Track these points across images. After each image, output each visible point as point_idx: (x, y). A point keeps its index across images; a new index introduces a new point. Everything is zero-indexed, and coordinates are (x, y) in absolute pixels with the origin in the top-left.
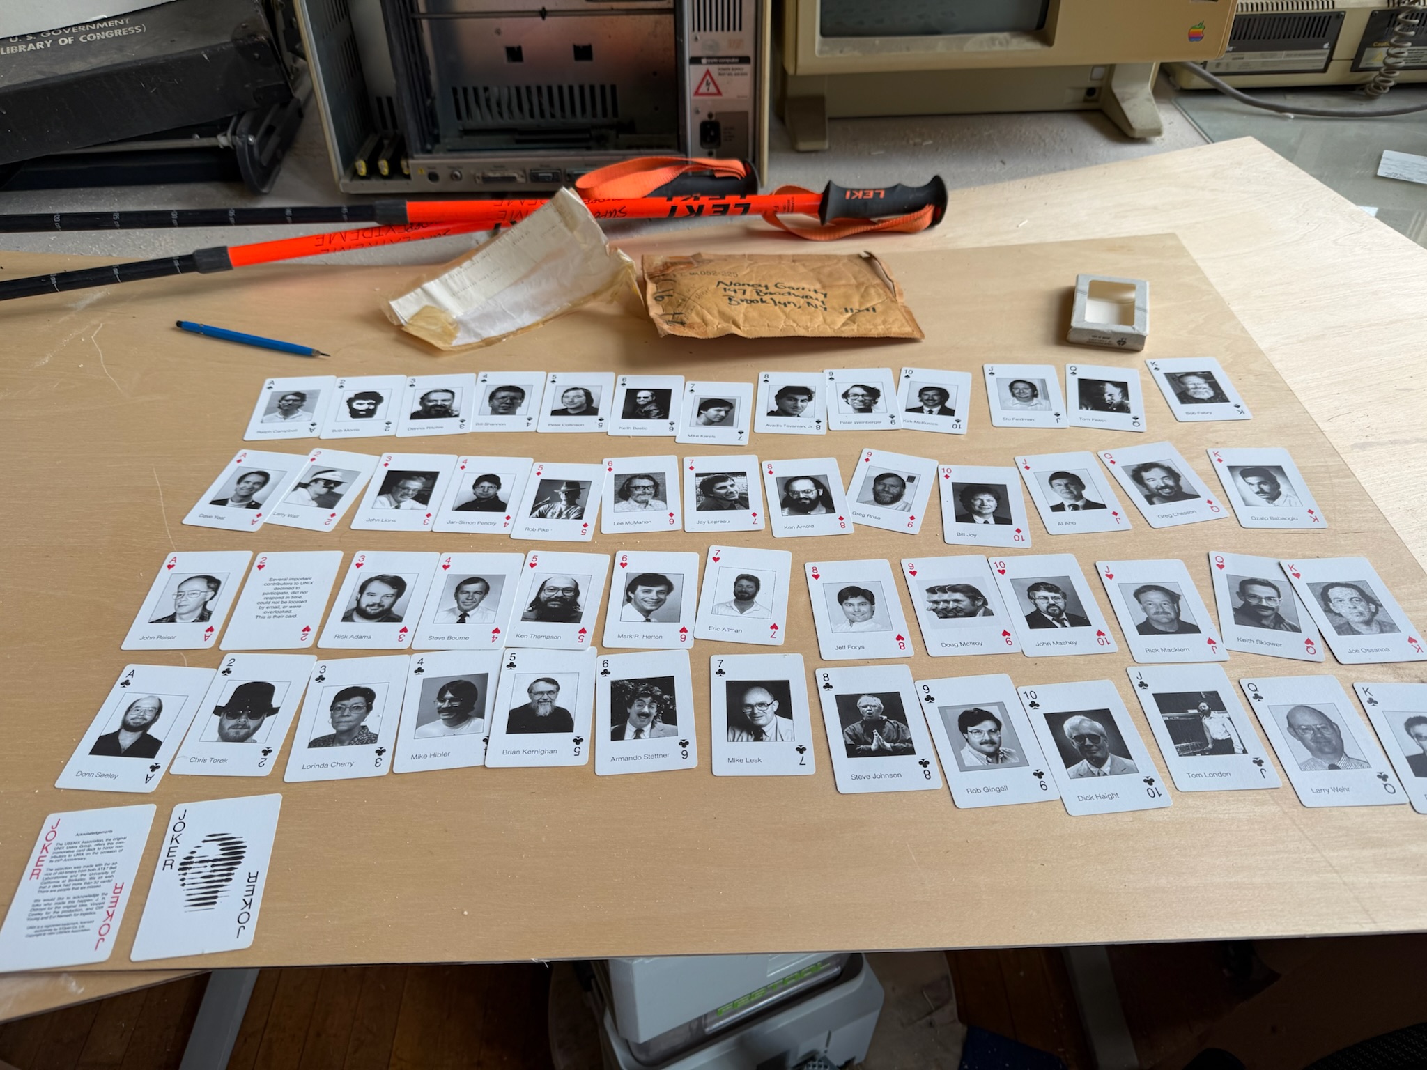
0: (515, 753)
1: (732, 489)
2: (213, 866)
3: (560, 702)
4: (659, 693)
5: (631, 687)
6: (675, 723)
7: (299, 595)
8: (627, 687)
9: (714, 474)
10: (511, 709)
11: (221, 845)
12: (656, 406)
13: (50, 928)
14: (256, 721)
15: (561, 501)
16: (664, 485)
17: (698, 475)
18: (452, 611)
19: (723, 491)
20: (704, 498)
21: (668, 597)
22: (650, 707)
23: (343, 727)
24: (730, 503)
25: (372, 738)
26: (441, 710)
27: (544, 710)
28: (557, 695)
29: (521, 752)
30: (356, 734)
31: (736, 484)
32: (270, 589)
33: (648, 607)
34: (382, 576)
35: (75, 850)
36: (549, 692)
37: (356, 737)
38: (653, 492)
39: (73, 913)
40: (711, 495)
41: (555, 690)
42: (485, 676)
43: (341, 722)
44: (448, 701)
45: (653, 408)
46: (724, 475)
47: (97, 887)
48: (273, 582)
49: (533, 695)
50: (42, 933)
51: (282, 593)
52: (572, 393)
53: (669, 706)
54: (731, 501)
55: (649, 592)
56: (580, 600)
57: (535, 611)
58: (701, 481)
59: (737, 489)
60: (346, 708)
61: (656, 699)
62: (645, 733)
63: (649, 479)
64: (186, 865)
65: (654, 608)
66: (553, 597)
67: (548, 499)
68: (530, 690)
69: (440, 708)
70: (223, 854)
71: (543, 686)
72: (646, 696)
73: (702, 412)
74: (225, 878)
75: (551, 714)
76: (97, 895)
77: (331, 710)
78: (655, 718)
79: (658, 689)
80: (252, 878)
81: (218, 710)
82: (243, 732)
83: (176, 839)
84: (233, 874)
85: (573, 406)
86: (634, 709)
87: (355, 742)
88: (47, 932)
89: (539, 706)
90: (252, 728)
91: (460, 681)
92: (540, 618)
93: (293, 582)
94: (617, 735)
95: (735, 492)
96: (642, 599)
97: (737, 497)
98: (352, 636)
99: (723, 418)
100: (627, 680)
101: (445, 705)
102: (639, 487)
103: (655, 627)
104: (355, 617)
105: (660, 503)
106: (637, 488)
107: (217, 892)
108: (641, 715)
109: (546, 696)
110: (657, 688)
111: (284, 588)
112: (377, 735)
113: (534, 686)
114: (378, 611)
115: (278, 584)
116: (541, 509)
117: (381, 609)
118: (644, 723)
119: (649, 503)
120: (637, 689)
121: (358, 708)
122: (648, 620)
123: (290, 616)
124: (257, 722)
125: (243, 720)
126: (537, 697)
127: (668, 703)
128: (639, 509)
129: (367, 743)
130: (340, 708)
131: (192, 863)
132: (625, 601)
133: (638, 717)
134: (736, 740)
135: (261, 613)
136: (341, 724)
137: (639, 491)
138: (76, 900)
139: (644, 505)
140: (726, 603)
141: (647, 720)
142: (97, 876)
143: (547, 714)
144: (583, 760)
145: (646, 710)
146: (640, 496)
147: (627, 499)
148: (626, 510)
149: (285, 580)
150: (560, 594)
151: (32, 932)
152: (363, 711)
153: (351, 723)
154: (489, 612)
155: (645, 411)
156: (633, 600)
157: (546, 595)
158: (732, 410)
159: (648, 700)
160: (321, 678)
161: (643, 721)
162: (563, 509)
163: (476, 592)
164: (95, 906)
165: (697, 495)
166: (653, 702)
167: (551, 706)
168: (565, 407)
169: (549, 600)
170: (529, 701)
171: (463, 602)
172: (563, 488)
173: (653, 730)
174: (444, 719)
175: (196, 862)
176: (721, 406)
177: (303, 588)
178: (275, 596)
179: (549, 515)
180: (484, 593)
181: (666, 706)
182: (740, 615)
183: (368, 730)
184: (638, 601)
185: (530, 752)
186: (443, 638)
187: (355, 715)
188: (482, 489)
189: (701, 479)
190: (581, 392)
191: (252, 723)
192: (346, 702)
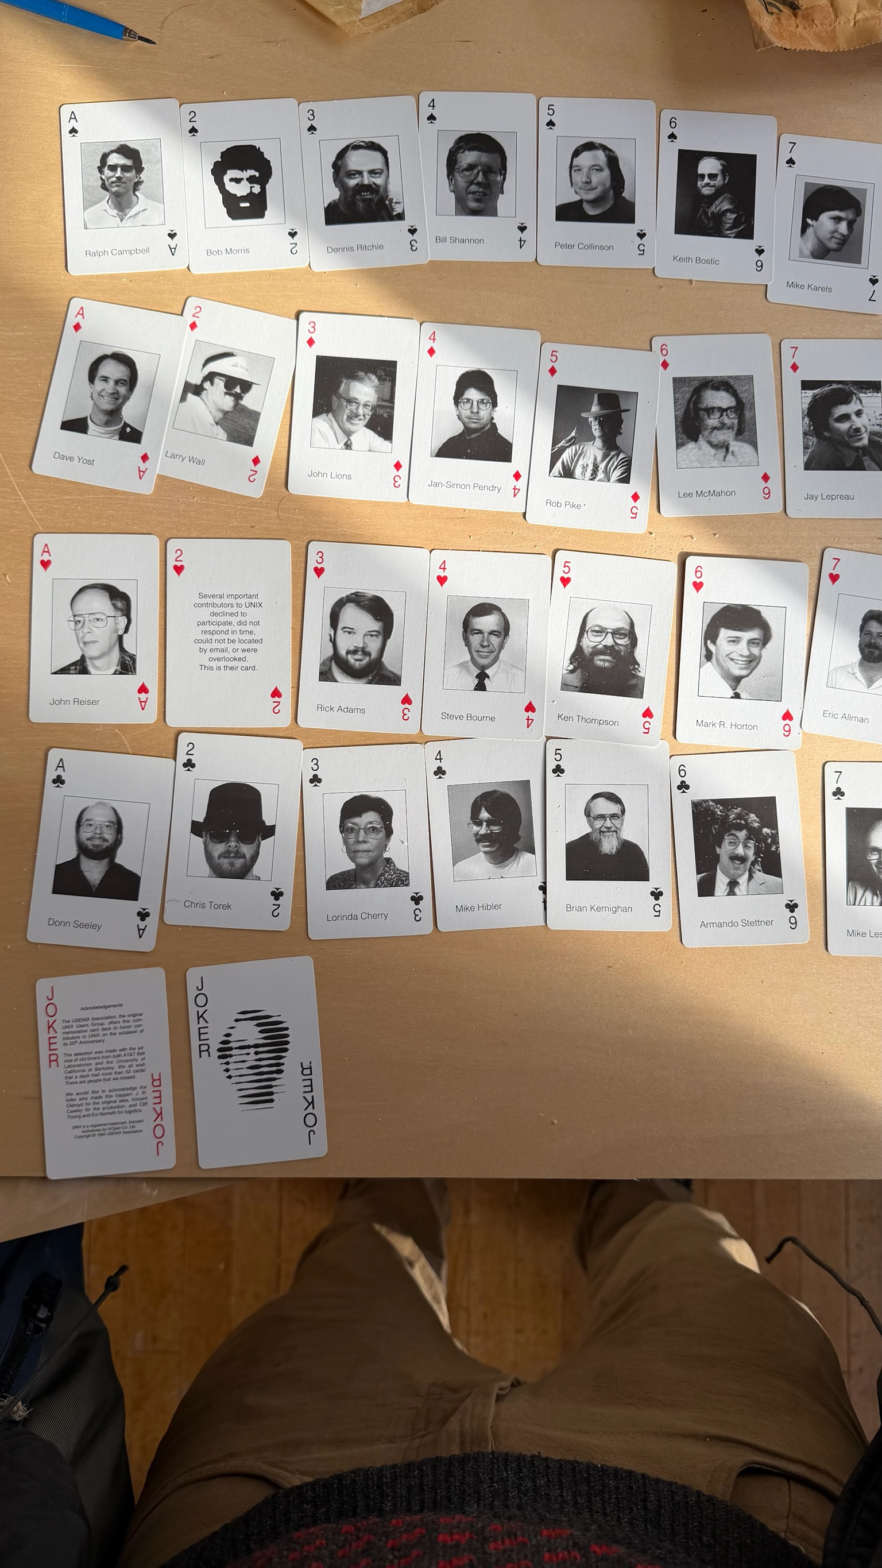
0: (581, 909)
1: (858, 422)
2: (256, 1053)
3: (629, 834)
4: (756, 825)
5: (719, 813)
6: (779, 874)
7: (249, 628)
8: (714, 813)
9: (830, 382)
10: (567, 843)
11: (258, 1025)
12: (731, 203)
13: (97, 1128)
14: (250, 846)
15: (593, 438)
16: (753, 405)
17: (806, 385)
18: (463, 665)
19: (844, 426)
20: (815, 440)
21: (764, 651)
22: (745, 846)
23: (364, 860)
24: (854, 455)
25: (402, 879)
26: (480, 839)
27: (609, 845)
28: (623, 820)
29: (589, 909)
30: (381, 871)
31: (865, 411)
32: (205, 614)
33: (737, 672)
34: (356, 594)
35: (88, 1029)
36: (613, 816)
37: (382, 875)
38: (736, 421)
39: (116, 1110)
40: (826, 434)
41: (620, 813)
42: (526, 785)
43: (359, 851)
44: (485, 823)
45: (726, 206)
46: (846, 388)
47: (131, 1077)
48: (204, 601)
49: (592, 819)
50: (92, 1133)
51: (224, 624)
52: (586, 159)
53: (770, 846)
54: (857, 449)
55: (736, 641)
56: (639, 654)
57: (579, 672)
58: (809, 400)
59: (867, 423)
60: (359, 829)
61: (754, 834)
62: (740, 887)
63: (727, 391)
64: (225, 1051)
65: (744, 672)
66: (600, 646)
67: (573, 434)
68: (588, 813)
69: (476, 834)
70: (264, 1038)
71: (604, 807)
72: (740, 828)
73: (809, 221)
74: (274, 1069)
75: (618, 851)
76: (136, 1088)
77: (341, 832)
78: (753, 864)
79: (755, 818)
80: (306, 1070)
81: (196, 828)
82: (239, 862)
83: (202, 1016)
84: (283, 1064)
85: (591, 196)
86: (725, 850)
87: (383, 883)
88: (96, 1133)
89: (602, 838)
90: (248, 857)
91: (494, 792)
92: (587, 687)
93: (232, 601)
94: (706, 888)
95: (863, 430)
96: (727, 655)
97: (865, 441)
98: (340, 709)
99: (844, 241)
100: (713, 801)
101: (483, 830)
102: (713, 408)
103: (747, 709)
104: (337, 672)
105: (747, 448)
106: (710, 411)
107: (271, 1087)
108: (734, 858)
109: (608, 823)
110: (753, 816)
111: (224, 614)
112: (408, 873)
113: (591, 805)
114: (364, 662)
115: (213, 605)
116: (566, 456)
117: (367, 659)
118: (739, 872)
119: (731, 449)
120: (727, 816)
121: (374, 829)
122: (737, 696)
123: (247, 669)
124: (253, 847)
125: (233, 844)
126: (598, 824)
127: (769, 841)
128: (715, 464)
129: (397, 885)
130: (352, 829)
131: (231, 1049)
132: (703, 658)
133: (730, 862)
134: (857, 903)
135: (204, 659)
136: (360, 854)
137: (713, 421)
138: (113, 1094)
139: (721, 453)
140: (847, 667)
141: (742, 865)
142: (127, 1064)
143: (614, 851)
144: (665, 924)
145: (740, 850)
146: (715, 432)
147: (695, 439)
148: (695, 464)
149: (221, 597)
150: (609, 641)
151: (79, 1132)
152: (382, 834)
153: (371, 854)
154: (514, 671)
155: (712, 213)
156: (714, 657)
157: (590, 642)
158: (858, 219)
159: (742, 834)
160: (315, 780)
161: (737, 869)
162: (599, 459)
163: (492, 633)
164: (138, 1102)
165: (805, 434)
166: (748, 838)
167: (618, 838)
168: (577, 198)
169: (596, 652)
170: (588, 830)
171: (477, 651)
172: (595, 408)
173: (750, 883)
174: (485, 853)
175: (236, 1048)
176: (841, 210)
177: (252, 614)
178: (216, 628)
179: (578, 471)
180: (503, 634)
181: (766, 844)
182: (866, 690)
183: (394, 865)
184: (721, 659)
185: (599, 909)
186: (461, 717)
187: (373, 840)
188: (468, 406)
189: (810, 393)
190: (601, 157)
191: (247, 850)
192: (357, 820)
